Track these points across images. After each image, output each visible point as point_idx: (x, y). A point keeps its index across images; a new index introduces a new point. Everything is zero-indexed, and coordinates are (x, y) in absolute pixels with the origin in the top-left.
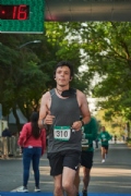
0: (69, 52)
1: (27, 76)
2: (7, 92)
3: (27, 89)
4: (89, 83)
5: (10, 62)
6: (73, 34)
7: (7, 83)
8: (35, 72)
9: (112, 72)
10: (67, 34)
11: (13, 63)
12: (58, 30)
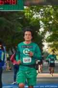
0: (35, 22)
1: (17, 33)
2: (8, 41)
3: (17, 39)
4: (44, 36)
5: (9, 27)
6: (37, 14)
7: (8, 36)
8: (20, 31)
9: (54, 31)
10: (34, 14)
11: (11, 27)
12: (30, 13)
